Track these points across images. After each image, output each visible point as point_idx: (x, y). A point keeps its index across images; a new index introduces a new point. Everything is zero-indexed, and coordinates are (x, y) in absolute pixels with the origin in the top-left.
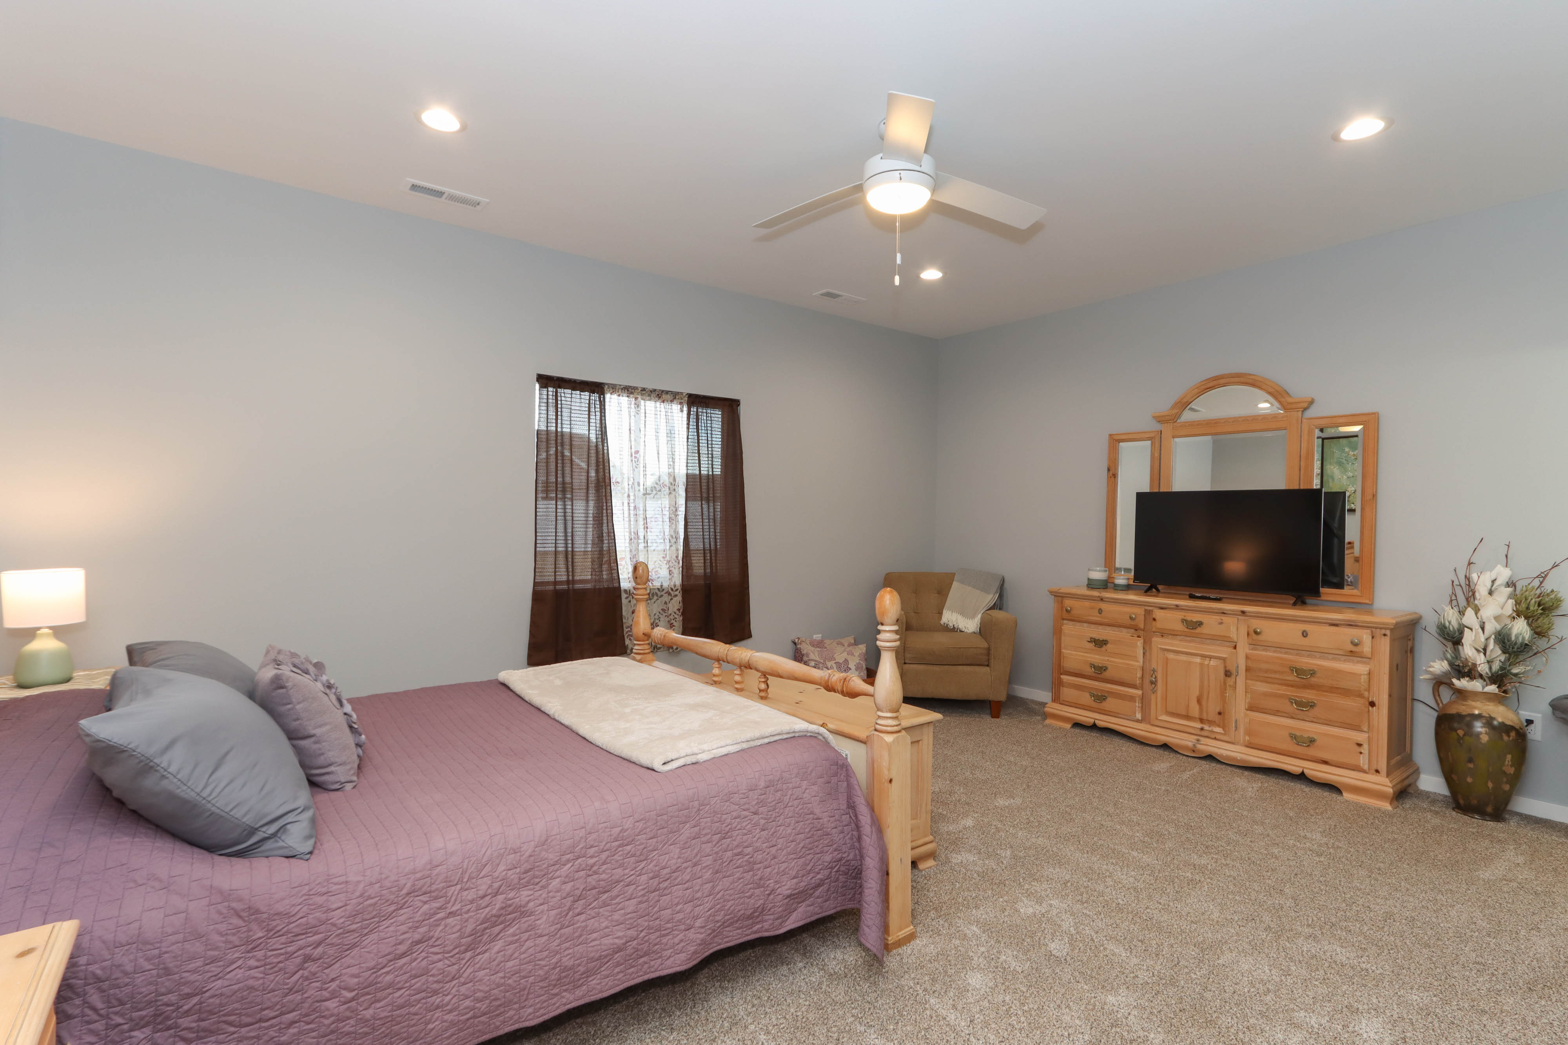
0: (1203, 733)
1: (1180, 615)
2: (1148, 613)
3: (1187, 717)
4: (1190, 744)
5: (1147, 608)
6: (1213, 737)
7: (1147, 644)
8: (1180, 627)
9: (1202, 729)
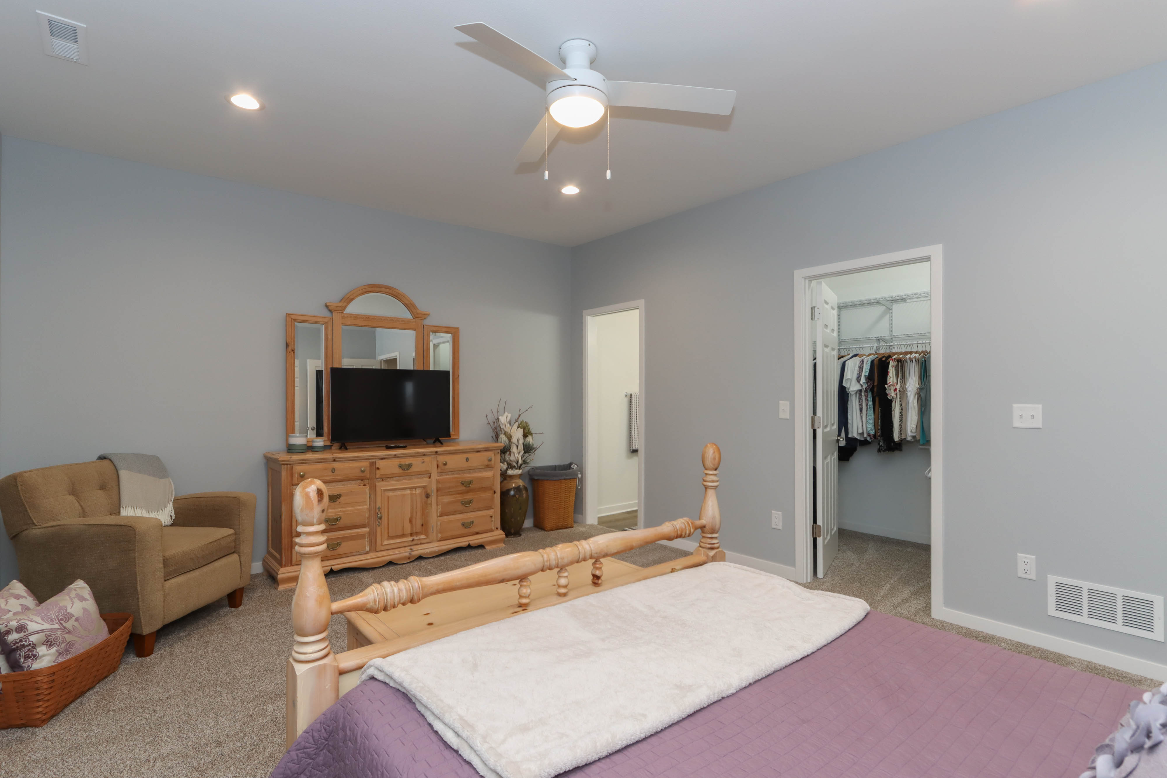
0: (414, 542)
1: (397, 462)
2: (372, 464)
3: (403, 536)
4: (407, 554)
5: (371, 461)
6: (420, 543)
7: (373, 488)
8: (398, 470)
9: (413, 540)
